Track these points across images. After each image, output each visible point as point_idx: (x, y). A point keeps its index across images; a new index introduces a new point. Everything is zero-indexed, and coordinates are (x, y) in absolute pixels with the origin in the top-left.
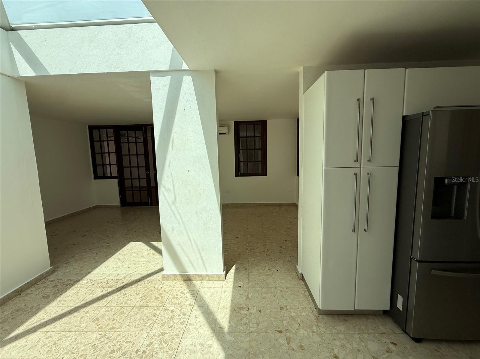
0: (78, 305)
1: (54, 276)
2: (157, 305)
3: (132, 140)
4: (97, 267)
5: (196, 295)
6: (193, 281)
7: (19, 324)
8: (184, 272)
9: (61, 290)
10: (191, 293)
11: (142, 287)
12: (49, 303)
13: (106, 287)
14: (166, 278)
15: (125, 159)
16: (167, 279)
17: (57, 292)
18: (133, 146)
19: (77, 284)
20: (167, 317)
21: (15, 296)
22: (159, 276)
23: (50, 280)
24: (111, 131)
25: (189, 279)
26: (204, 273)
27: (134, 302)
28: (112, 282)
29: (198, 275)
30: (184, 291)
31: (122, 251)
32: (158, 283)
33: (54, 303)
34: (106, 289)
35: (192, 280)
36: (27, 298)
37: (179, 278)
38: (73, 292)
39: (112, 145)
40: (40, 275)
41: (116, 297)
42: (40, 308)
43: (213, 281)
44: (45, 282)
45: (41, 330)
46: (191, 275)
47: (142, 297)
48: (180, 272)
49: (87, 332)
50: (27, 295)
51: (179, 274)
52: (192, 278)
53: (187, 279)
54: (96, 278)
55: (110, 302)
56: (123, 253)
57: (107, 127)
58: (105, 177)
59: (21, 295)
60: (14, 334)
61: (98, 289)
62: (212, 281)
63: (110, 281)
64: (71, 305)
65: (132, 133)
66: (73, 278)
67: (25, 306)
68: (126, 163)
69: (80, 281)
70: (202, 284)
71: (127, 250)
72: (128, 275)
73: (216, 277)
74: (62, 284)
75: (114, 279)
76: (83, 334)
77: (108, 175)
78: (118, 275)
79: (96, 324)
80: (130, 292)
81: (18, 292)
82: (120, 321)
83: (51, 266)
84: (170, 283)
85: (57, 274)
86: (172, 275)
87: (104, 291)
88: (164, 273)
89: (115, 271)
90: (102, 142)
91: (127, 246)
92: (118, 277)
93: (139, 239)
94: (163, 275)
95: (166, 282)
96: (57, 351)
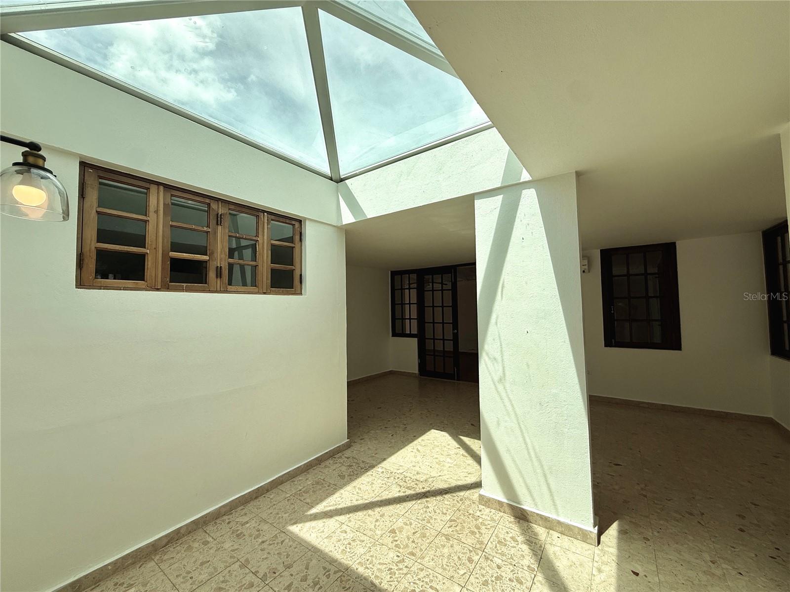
0: (373, 501)
1: (350, 452)
2: (473, 544)
3: (438, 286)
4: (393, 454)
5: (539, 552)
6: (533, 525)
7: (318, 501)
8: (516, 503)
9: (356, 472)
10: (531, 546)
11: (449, 505)
12: (345, 485)
13: (404, 487)
14: (486, 502)
15: (428, 312)
16: (487, 504)
17: (352, 473)
18: (438, 295)
19: (372, 471)
20: (490, 572)
21: (316, 465)
22: (474, 494)
23: (345, 455)
24: (414, 276)
25: (524, 517)
26: (552, 515)
27: (440, 525)
28: (410, 481)
29: (541, 517)
30: (517, 538)
31: (422, 440)
32: (473, 506)
33: (349, 488)
34: (403, 490)
35: (531, 522)
36: (326, 471)
37: (507, 509)
38: (367, 480)
39: (414, 293)
40: (337, 447)
41: (416, 506)
42: (336, 489)
43: (572, 539)
44: (340, 457)
45: (337, 518)
46: (528, 512)
47: (451, 521)
48: (508, 500)
49: (383, 545)
50: (326, 467)
51: (507, 502)
52: (531, 518)
53: (521, 516)
54: (392, 470)
55: (409, 511)
56: (423, 443)
57: (409, 272)
58: (403, 335)
59: (321, 466)
60: (314, 511)
61: (394, 486)
62: (569, 538)
63: (409, 481)
64: (366, 497)
65: (438, 278)
66: (368, 461)
67: (324, 480)
68: (428, 317)
69: (374, 467)
70: (550, 536)
71: (428, 440)
72: (429, 478)
73: (579, 533)
74: (357, 465)
75: (413, 478)
76: (378, 546)
77: (407, 332)
78: (418, 473)
79: (392, 537)
80: (433, 505)
81: (319, 461)
82: (422, 547)
83: (348, 439)
84: (492, 514)
85: (353, 450)
86: (496, 500)
87: (402, 491)
88: (482, 491)
89: (414, 466)
90: (403, 291)
91: (427, 434)
92: (418, 477)
93: (443, 427)
94: (480, 496)
95: (485, 509)
96: (351, 555)
